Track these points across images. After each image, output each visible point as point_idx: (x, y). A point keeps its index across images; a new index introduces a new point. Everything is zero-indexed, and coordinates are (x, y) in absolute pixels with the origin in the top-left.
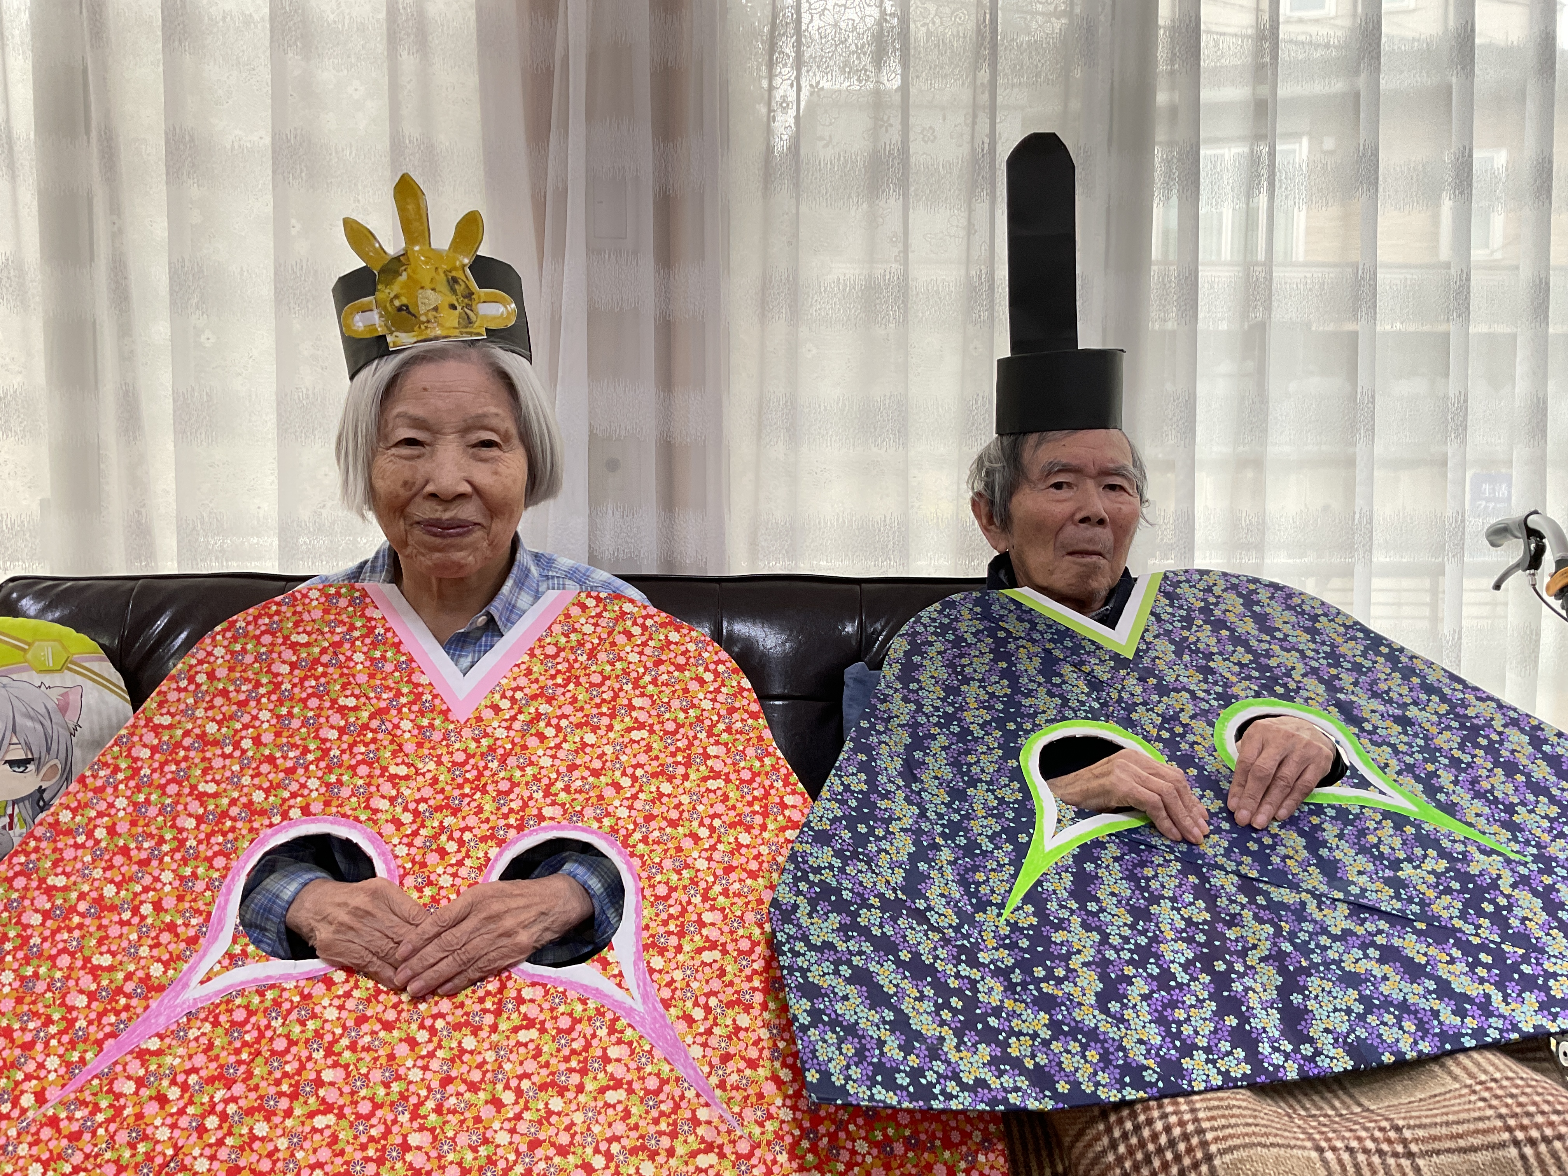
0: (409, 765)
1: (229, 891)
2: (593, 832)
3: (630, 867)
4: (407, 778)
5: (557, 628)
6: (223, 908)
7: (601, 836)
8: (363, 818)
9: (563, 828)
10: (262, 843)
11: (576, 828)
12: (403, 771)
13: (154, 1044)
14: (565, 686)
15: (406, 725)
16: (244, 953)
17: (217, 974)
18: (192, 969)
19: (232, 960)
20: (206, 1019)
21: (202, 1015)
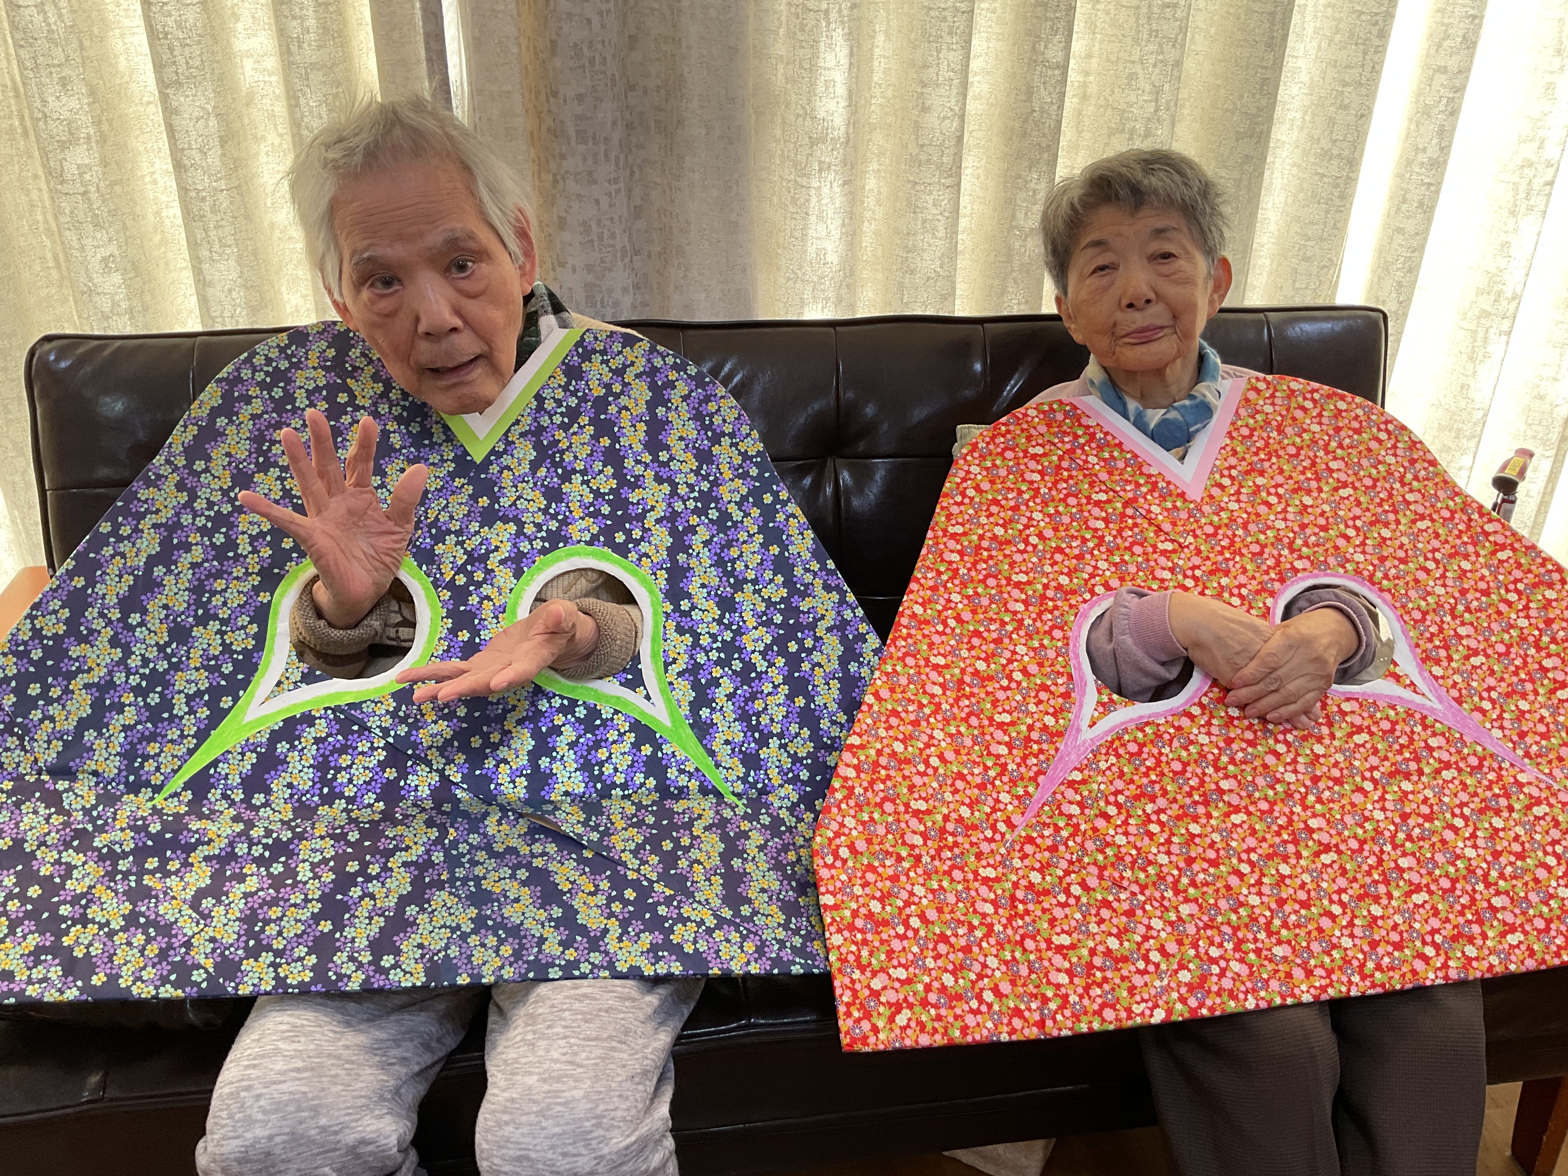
0: (1173, 541)
1: (1077, 656)
2: (1341, 577)
3: (1384, 601)
4: (1174, 551)
5: (1242, 412)
6: (1079, 667)
7: (1350, 579)
8: (1155, 587)
9: (1316, 576)
10: (1085, 616)
11: (1326, 575)
12: (1169, 546)
13: (1077, 776)
14: (1269, 460)
15: (1155, 509)
16: (1111, 700)
17: (1098, 719)
18: (1077, 717)
19: (1106, 707)
20: (1107, 754)
21: (1104, 751)
